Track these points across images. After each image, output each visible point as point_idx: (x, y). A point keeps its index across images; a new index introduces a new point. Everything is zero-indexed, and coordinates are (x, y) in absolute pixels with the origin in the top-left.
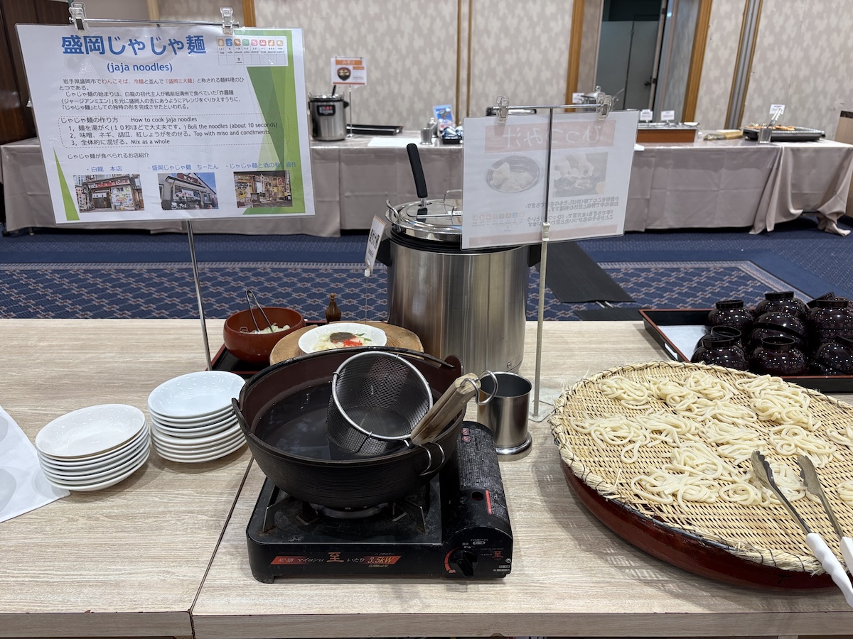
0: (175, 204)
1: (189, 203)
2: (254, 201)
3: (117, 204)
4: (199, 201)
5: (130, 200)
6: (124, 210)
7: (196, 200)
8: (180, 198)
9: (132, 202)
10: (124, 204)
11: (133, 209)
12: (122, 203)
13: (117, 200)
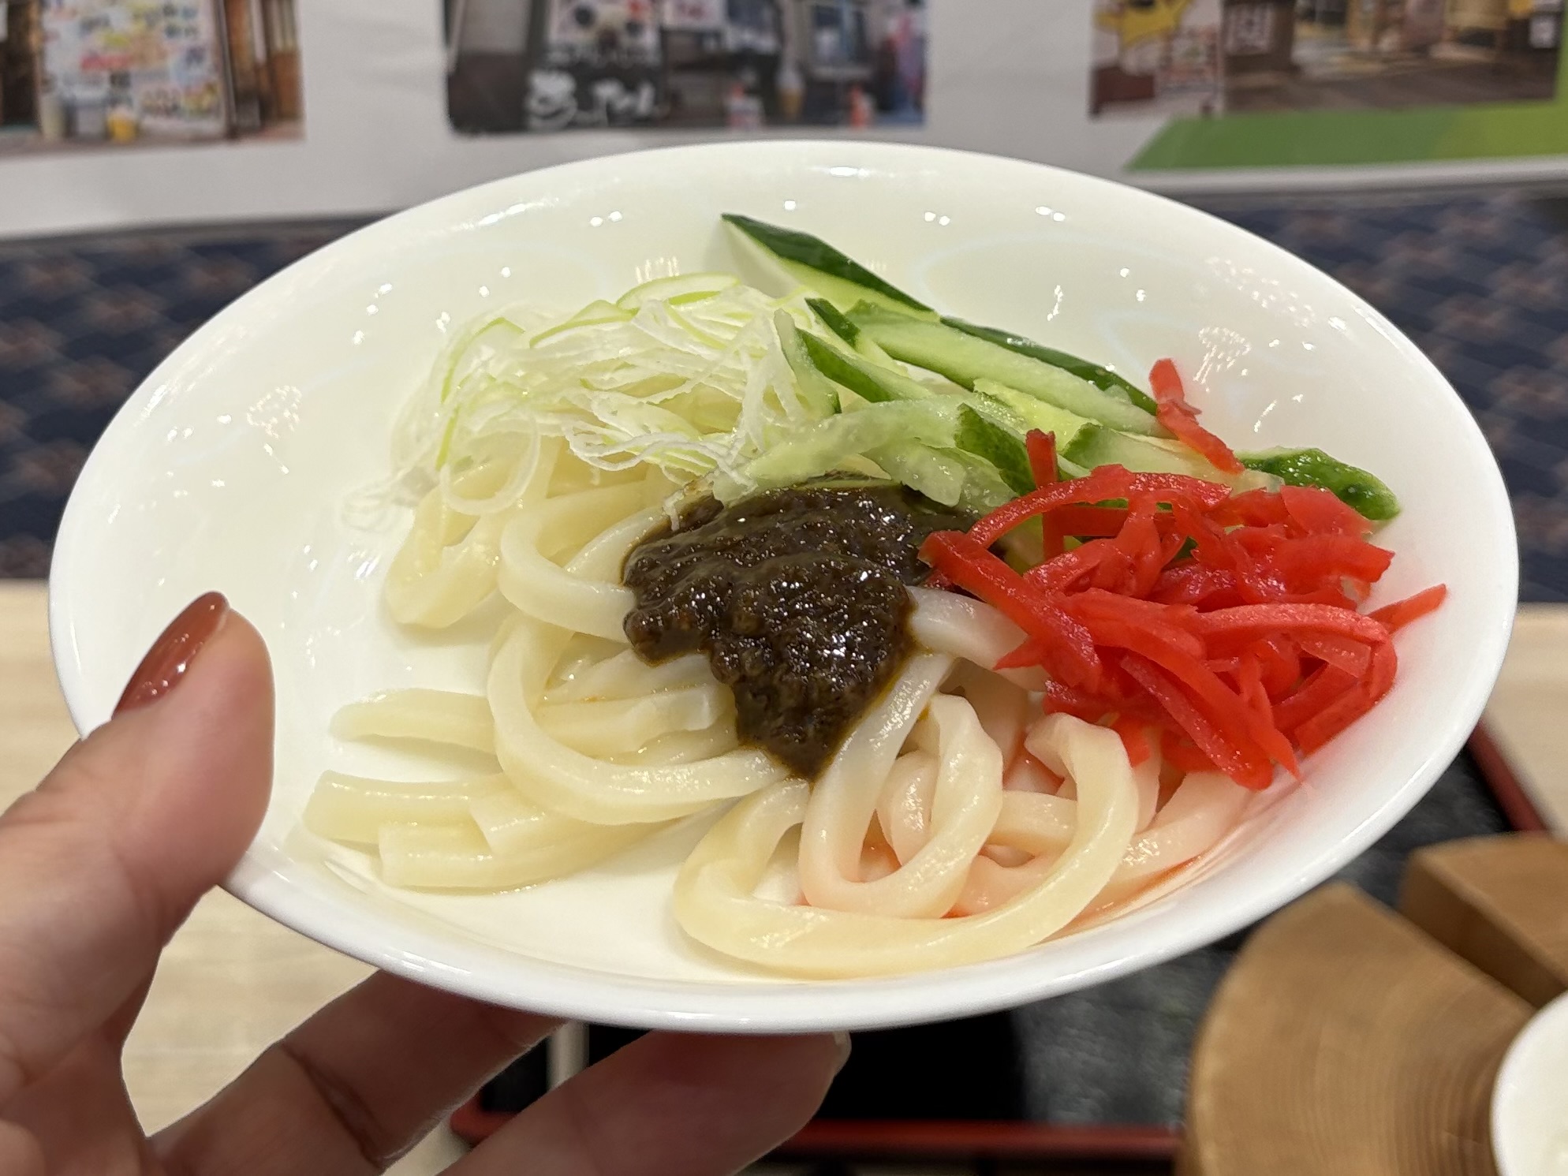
0: (553, 87)
1: (676, 81)
2: (1240, 63)
3: (83, 93)
4: (767, 66)
5: (194, 55)
6: (140, 138)
7: (743, 58)
8: (608, 40)
9: (205, 71)
10: (140, 92)
11: (213, 125)
12: (120, 80)
13: (91, 61)
